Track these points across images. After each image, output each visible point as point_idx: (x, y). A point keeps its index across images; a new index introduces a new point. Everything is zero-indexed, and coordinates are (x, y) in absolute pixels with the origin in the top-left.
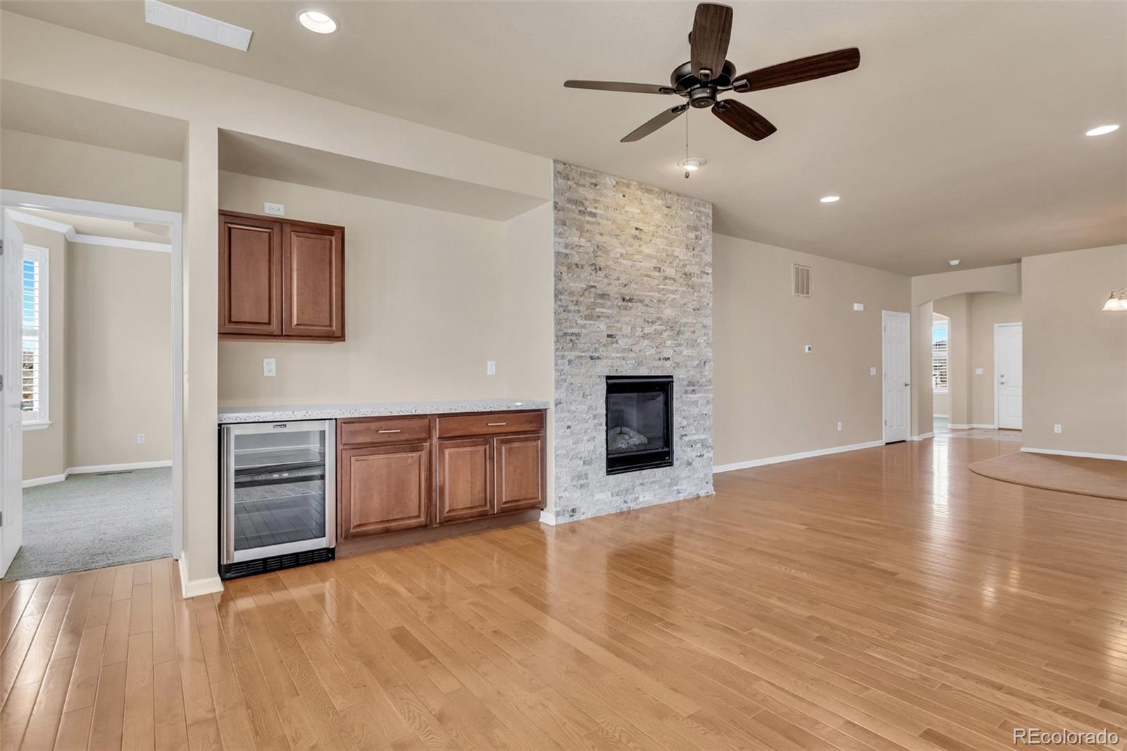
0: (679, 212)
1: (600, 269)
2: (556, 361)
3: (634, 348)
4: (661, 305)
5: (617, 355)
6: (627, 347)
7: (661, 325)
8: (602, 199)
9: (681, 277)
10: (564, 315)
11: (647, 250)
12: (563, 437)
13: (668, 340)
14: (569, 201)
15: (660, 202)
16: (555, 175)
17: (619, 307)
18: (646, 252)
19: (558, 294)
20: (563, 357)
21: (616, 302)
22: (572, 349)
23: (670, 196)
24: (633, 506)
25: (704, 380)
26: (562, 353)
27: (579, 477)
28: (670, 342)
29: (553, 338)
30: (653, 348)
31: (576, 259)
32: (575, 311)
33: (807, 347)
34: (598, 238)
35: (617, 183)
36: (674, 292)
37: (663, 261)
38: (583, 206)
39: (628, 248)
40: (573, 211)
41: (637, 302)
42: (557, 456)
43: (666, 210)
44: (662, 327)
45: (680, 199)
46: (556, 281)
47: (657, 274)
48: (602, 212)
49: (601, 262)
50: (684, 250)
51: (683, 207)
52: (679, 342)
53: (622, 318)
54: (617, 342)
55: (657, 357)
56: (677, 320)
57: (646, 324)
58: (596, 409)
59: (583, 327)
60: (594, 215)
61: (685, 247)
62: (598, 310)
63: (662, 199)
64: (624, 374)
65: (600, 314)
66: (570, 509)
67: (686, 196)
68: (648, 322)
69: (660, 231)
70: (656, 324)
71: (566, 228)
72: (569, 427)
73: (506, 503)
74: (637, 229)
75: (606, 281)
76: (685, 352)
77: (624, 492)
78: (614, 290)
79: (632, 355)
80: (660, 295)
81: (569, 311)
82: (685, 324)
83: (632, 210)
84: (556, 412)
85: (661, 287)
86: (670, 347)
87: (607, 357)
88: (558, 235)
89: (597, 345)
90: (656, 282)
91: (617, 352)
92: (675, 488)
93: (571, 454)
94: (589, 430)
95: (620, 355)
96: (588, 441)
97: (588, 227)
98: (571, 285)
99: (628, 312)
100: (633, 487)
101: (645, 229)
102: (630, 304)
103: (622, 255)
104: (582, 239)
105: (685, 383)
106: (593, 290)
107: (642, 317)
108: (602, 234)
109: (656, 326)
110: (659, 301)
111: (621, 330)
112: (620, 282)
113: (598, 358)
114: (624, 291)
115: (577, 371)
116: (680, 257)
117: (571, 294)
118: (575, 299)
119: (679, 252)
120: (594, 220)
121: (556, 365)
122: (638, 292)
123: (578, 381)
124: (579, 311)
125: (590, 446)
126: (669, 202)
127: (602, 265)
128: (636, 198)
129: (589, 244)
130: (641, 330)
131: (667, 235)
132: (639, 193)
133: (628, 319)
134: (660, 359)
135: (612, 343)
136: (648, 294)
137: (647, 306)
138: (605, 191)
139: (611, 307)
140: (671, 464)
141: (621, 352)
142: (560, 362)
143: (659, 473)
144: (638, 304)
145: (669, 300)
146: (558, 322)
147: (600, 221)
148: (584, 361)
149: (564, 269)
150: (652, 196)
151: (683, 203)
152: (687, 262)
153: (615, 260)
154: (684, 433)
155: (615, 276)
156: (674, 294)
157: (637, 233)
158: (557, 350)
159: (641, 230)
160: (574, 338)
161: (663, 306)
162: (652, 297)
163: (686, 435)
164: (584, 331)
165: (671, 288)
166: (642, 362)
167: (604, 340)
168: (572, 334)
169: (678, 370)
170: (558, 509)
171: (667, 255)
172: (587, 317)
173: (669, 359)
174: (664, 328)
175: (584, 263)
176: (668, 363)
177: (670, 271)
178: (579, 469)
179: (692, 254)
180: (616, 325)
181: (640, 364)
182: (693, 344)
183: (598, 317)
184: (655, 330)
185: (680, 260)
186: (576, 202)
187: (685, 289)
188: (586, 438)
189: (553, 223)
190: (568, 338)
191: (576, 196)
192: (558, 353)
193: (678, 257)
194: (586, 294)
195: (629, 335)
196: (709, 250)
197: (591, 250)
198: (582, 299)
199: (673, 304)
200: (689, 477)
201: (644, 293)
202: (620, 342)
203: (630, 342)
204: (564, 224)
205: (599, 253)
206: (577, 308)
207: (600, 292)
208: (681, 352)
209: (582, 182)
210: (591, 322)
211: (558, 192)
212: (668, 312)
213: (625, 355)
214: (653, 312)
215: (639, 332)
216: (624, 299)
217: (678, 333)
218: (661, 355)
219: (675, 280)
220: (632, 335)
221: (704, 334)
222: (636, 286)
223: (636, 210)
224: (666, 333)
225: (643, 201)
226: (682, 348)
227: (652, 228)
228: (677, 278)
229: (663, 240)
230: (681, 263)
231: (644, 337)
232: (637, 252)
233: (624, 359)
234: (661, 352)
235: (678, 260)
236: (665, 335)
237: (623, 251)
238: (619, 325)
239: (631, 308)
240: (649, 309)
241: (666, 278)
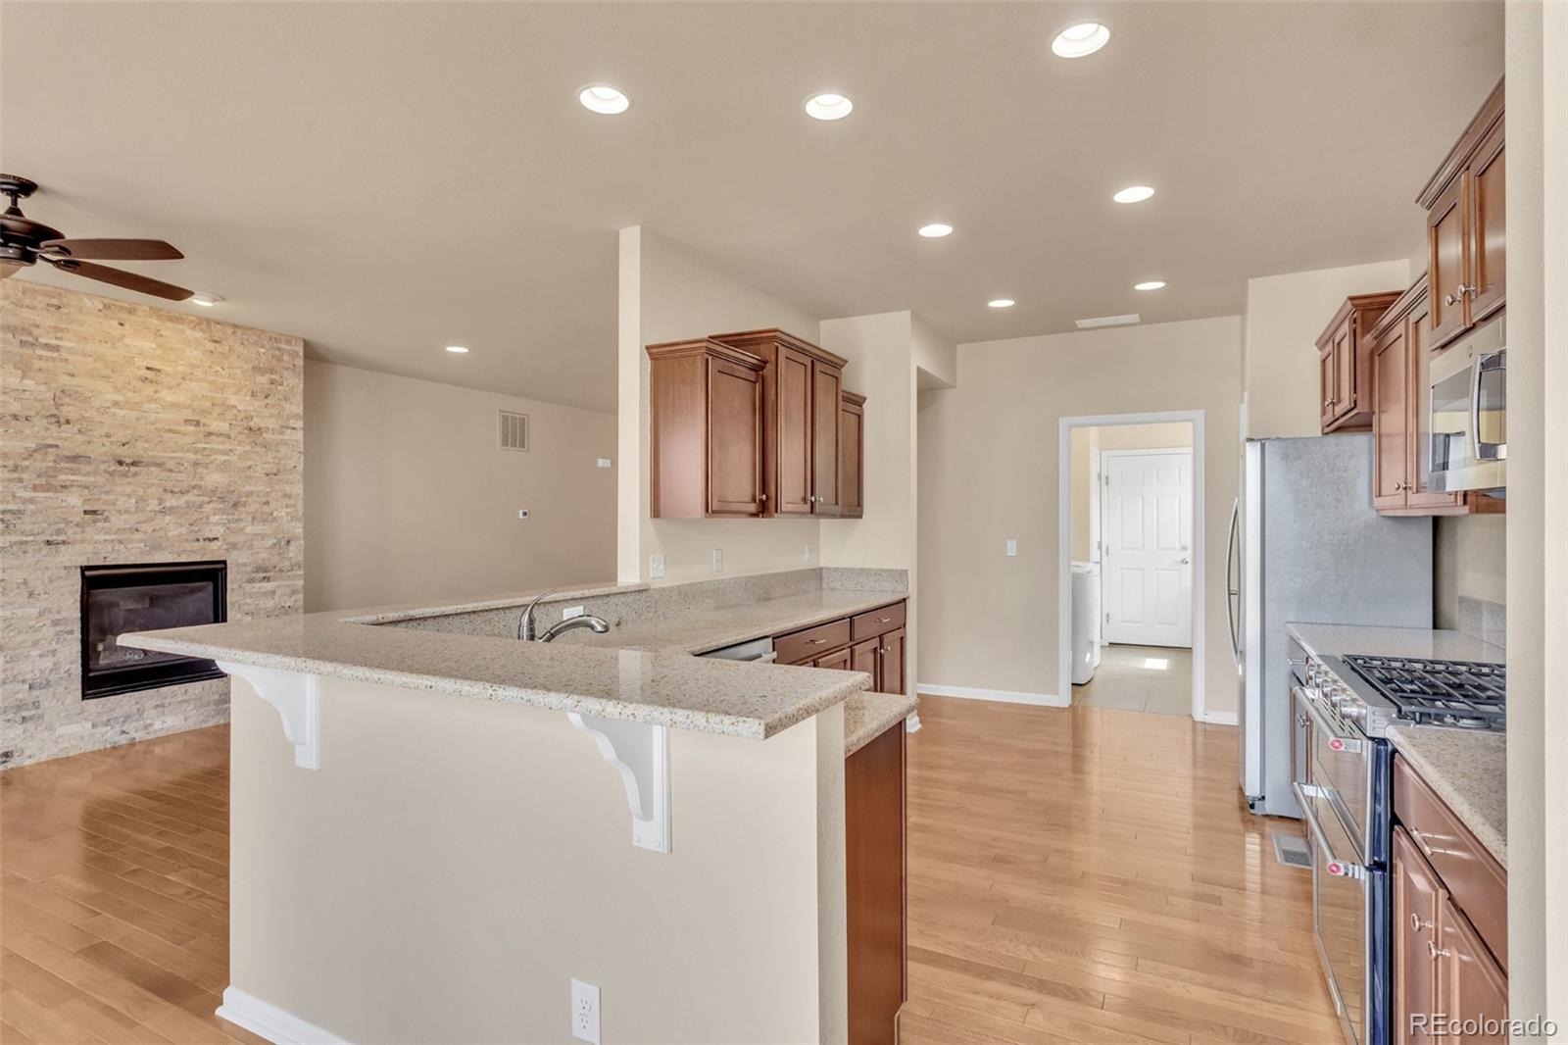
0: (239, 349)
1: (68, 422)
3: (142, 527)
4: (200, 469)
5: (107, 537)
6: (125, 526)
7: (199, 495)
8: (73, 327)
9: (241, 433)
11: (168, 396)
13: (214, 514)
15: (199, 335)
17: (111, 474)
18: (169, 399)
21: (103, 467)
23: (218, 327)
24: (140, 736)
25: (287, 563)
27: (19, 708)
28: (217, 517)
30: (181, 525)
31: (14, 408)
33: (521, 512)
34: (65, 380)
35: (107, 307)
36: (224, 452)
37: (203, 412)
38: (30, 334)
39: (130, 394)
41: (147, 465)
43: (210, 346)
44: (201, 498)
45: (239, 332)
47: (192, 428)
48: (72, 345)
49: (70, 412)
50: (248, 398)
51: (246, 343)
52: (236, 517)
53: (115, 488)
54: (106, 520)
55: (192, 537)
56: (232, 489)
57: (169, 494)
58: (58, 612)
59: (30, 501)
60: (55, 348)
61: (250, 394)
62: (63, 477)
63: (203, 331)
64: (120, 563)
65: (67, 483)
66: (2, 752)
67: (251, 329)
68: (172, 492)
69: (199, 373)
70: (191, 494)
74: (148, 368)
75: (80, 438)
76: (249, 529)
77: (122, 719)
78: (98, 449)
79: (139, 536)
80: (199, 456)
82: (249, 494)
83: (140, 343)
85: (200, 445)
86: (217, 524)
87: (83, 541)
89: (62, 526)
90: (189, 439)
91: (107, 533)
94: (42, 642)
95: (112, 537)
96: (41, 656)
97: (39, 364)
99: (129, 480)
100: (141, 711)
101: (167, 368)
102: (133, 469)
103: (116, 404)
104: (27, 381)
105: (249, 569)
106: (50, 450)
107: (159, 485)
108: (72, 375)
109: (190, 497)
110: (196, 464)
111: (114, 504)
112: (112, 439)
113: (64, 542)
114: (120, 451)
115: (15, 563)
116: (239, 408)
119: (241, 402)
120: (54, 354)
122: (151, 453)
123: (15, 577)
125: (45, 663)
126: (217, 335)
127: (73, 416)
128: (148, 329)
129: (42, 388)
130: (157, 502)
131: (214, 378)
132: (156, 321)
133: (129, 489)
134: (198, 540)
135: (95, 521)
136: (173, 455)
137: (170, 470)
138: (80, 316)
139: (96, 473)
141: (115, 533)
144: (153, 469)
145: (218, 462)
147: (70, 357)
148: (31, 548)
150: (181, 327)
151: (244, 336)
152: (253, 414)
153: (103, 410)
155: (103, 430)
156: (228, 455)
157: (150, 375)
159: (159, 371)
160: (8, 517)
161: (205, 471)
162: (182, 458)
164: (31, 507)
165: (221, 447)
166: (159, 544)
167: (78, 518)
169: (234, 553)
171: (213, 405)
172: (38, 488)
173: (216, 539)
174: (206, 499)
175: (31, 413)
176: (214, 545)
177: (221, 426)
178: (20, 696)
179: (263, 403)
180: (103, 497)
181: (155, 548)
182: (268, 518)
183: (64, 487)
184: (188, 502)
185: (238, 411)
186: (12, 330)
187: (248, 448)
188: (35, 653)
191: (13, 322)
193: (235, 407)
194: (38, 456)
195: (133, 509)
196: (299, 398)
197: (50, 395)
198: (26, 463)
199: (224, 467)
201: (165, 455)
202: (112, 520)
203: (133, 519)
205: (67, 400)
206: (17, 476)
207: (67, 453)
208: (242, 530)
209: (27, 302)
210: (48, 495)
212: (215, 479)
213: (123, 537)
214: (184, 479)
215: (153, 505)
216: (120, 463)
217: (235, 505)
218: (200, 535)
219: (229, 437)
220: (138, 510)
221: (287, 506)
222: (146, 445)
223: (148, 344)
224: (211, 505)
225: (162, 333)
226: (243, 525)
227: (181, 368)
228: (233, 434)
229: (205, 385)
230: (242, 415)
231: (163, 512)
232: (150, 400)
233: (120, 542)
234: (199, 530)
235: (234, 411)
236: (208, 508)
237: (120, 398)
238: (111, 497)
239: (135, 474)
240: (174, 474)
241: (210, 434)
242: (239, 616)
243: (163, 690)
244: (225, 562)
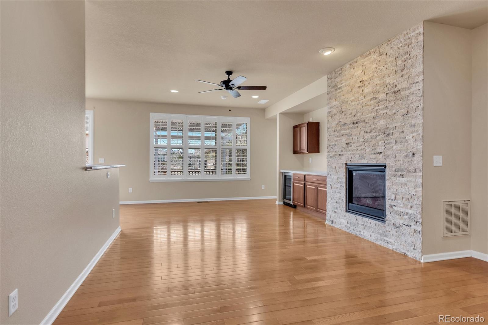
1: (343, 112)
3: (359, 148)
4: (376, 120)
6: (355, 148)
7: (375, 132)
8: (344, 77)
9: (391, 96)
10: (329, 138)
11: (367, 90)
12: (329, 189)
13: (381, 141)
14: (332, 88)
15: (375, 56)
16: (327, 81)
17: (352, 128)
18: (366, 92)
21: (350, 126)
22: (332, 152)
26: (329, 154)
30: (370, 147)
31: (334, 112)
34: (343, 97)
35: (351, 64)
37: (377, 92)
38: (337, 86)
39: (356, 95)
40: (333, 91)
41: (360, 122)
42: (327, 196)
43: (379, 58)
44: (375, 134)
46: (327, 124)
47: (373, 102)
48: (344, 84)
49: (343, 108)
50: (394, 76)
52: (389, 141)
53: (352, 134)
54: (351, 146)
55: (373, 152)
56: (387, 127)
57: (366, 133)
58: (341, 179)
59: (337, 141)
60: (341, 88)
61: (395, 73)
62: (342, 132)
63: (377, 53)
65: (343, 134)
66: (331, 220)
69: (375, 74)
70: (372, 132)
71: (331, 100)
72: (331, 185)
74: (360, 82)
75: (346, 117)
76: (394, 148)
78: (349, 120)
79: (358, 152)
80: (375, 114)
81: (332, 135)
82: (394, 128)
83: (358, 73)
84: (327, 178)
85: (376, 108)
86: (382, 145)
87: (346, 154)
88: (328, 104)
89: (342, 149)
90: (372, 107)
93: (332, 197)
94: (338, 188)
95: (352, 153)
96: (338, 193)
97: (338, 95)
98: (332, 124)
99: (355, 130)
100: (358, 224)
101: (366, 78)
102: (357, 125)
103: (353, 101)
104: (336, 102)
105: (395, 169)
106: (340, 123)
107: (363, 130)
108: (344, 95)
109: (372, 134)
110: (374, 118)
111: (352, 140)
112: (352, 115)
113: (342, 155)
114: (354, 119)
115: (334, 161)
116: (390, 83)
117: (332, 128)
118: (334, 129)
119: (391, 80)
120: (341, 90)
122: (361, 117)
123: (334, 166)
124: (335, 134)
126: (381, 51)
127: (344, 110)
128: (361, 65)
130: (363, 137)
131: (381, 74)
132: (362, 61)
133: (355, 133)
134: (375, 154)
135: (348, 147)
136: (367, 116)
137: (366, 123)
138: (345, 73)
139: (348, 129)
140: (384, 222)
141: (352, 151)
142: (328, 157)
143: (373, 223)
144: (361, 124)
145: (382, 114)
147: (343, 89)
148: (336, 156)
149: (330, 118)
150: (370, 57)
152: (396, 83)
153: (350, 104)
154: (392, 204)
155: (350, 112)
156: (386, 109)
157: (361, 84)
158: (327, 152)
159: (364, 81)
160: (333, 147)
162: (370, 116)
163: (395, 206)
164: (337, 143)
165: (383, 107)
166: (363, 155)
167: (345, 146)
168: (332, 145)
169: (388, 160)
171: (380, 87)
172: (337, 137)
173: (381, 153)
174: (378, 133)
175: (337, 112)
176: (381, 157)
179: (401, 75)
180: (350, 137)
181: (362, 157)
182: (403, 141)
184: (371, 136)
185: (390, 85)
186: (334, 87)
187: (394, 103)
188: (337, 191)
190: (331, 147)
191: (334, 84)
194: (338, 126)
195: (356, 141)
197: (340, 104)
198: (336, 129)
199: (384, 116)
200: (396, 236)
201: (365, 116)
203: (357, 145)
204: (330, 98)
205: (343, 104)
207: (343, 123)
208: (391, 148)
209: (336, 76)
210: (339, 138)
212: (381, 123)
214: (370, 126)
215: (362, 139)
216: (354, 123)
217: (388, 135)
218: (376, 151)
219: (386, 100)
220: (358, 141)
221: (412, 132)
222: (360, 114)
223: (360, 72)
224: (379, 137)
225: (364, 64)
226: (392, 145)
227: (370, 76)
228: (387, 98)
229: (377, 78)
230: (391, 87)
231: (364, 141)
232: (361, 94)
233: (354, 155)
234: (375, 149)
235: (388, 86)
237: (354, 98)
238: (352, 137)
239: (357, 127)
240: (368, 124)
241: (379, 101)
242: (390, 194)
244: (385, 166)
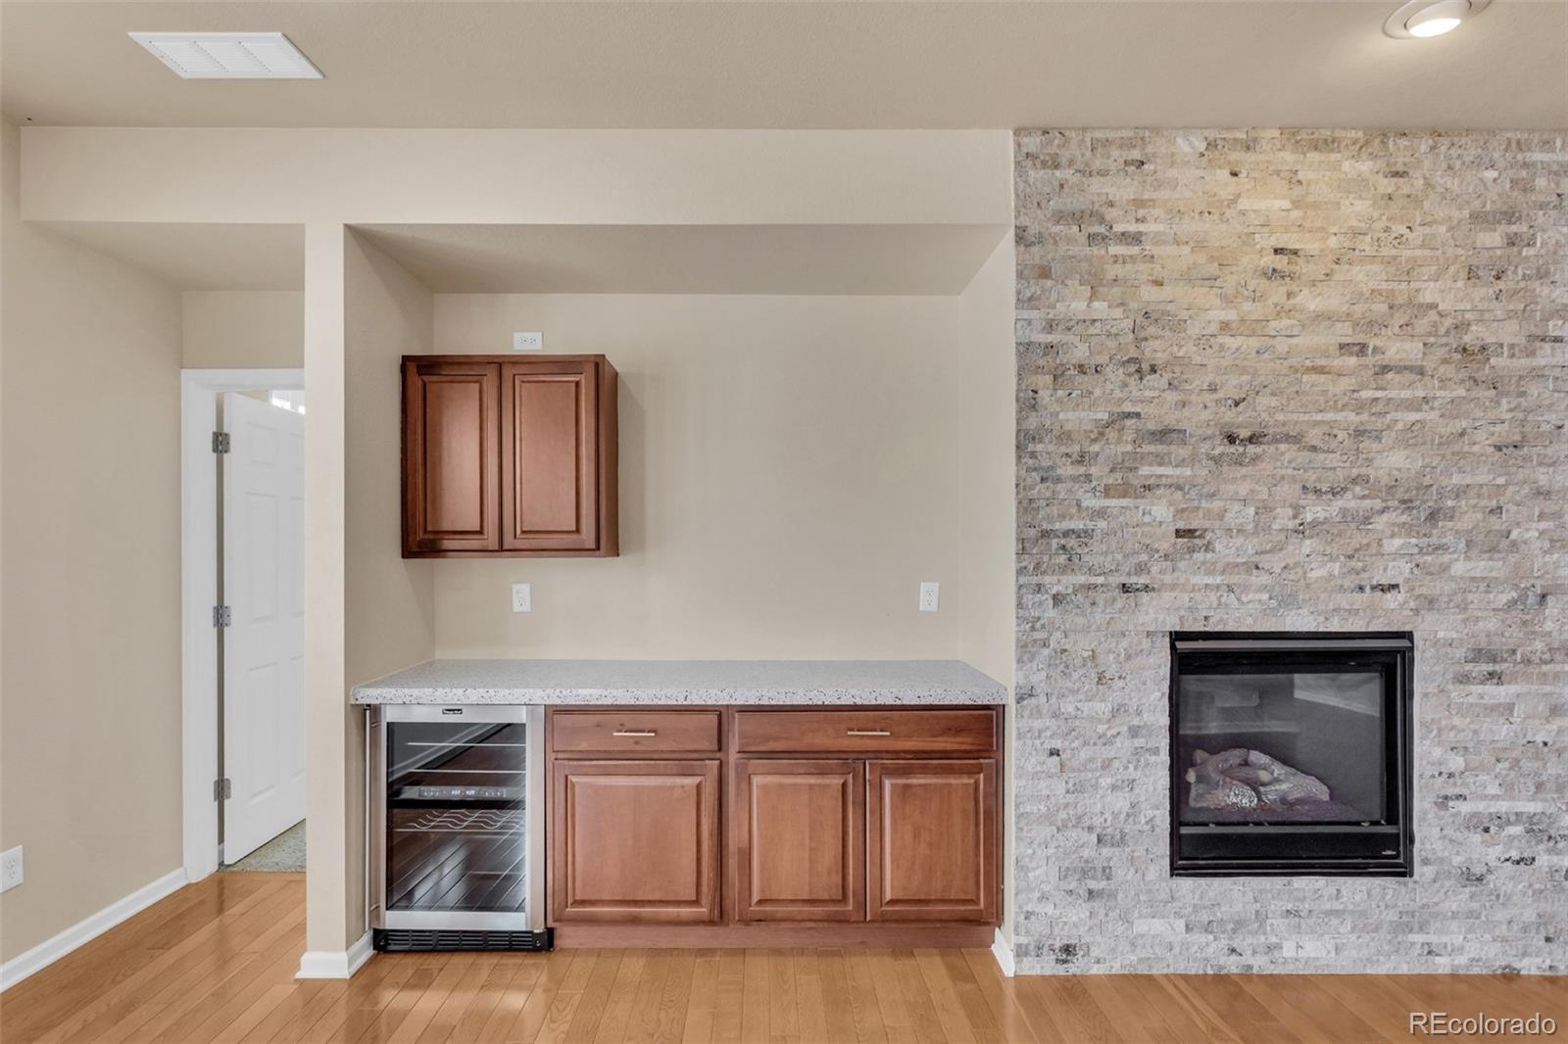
0: (1442, 180)
1: (1153, 370)
2: (1020, 598)
3: (1265, 561)
4: (1367, 444)
5: (1209, 580)
6: (1239, 560)
7: (1364, 497)
8: (1164, 194)
9: (1445, 361)
10: (1040, 490)
11: (1310, 301)
12: (1036, 776)
13: (1393, 536)
14: (1059, 217)
15: (1365, 167)
16: (1018, 163)
17: (1217, 460)
18: (1312, 307)
19: (1025, 441)
20: (1039, 588)
21: (1204, 448)
22: (1064, 570)
23: (1403, 142)
24: (1262, 965)
25: (1538, 645)
26: (1035, 580)
27: (1085, 873)
28: (1397, 542)
29: (1012, 546)
30: (1332, 559)
31: (1080, 353)
32: (1075, 479)
34: (1149, 294)
35: (1212, 145)
36: (1413, 405)
37: (1373, 325)
38: (1102, 220)
39: (1247, 306)
40: (1070, 240)
41: (1276, 441)
42: (1020, 816)
43: (1386, 185)
44: (1367, 503)
45: (1445, 142)
46: (1020, 411)
47: (1353, 361)
48: (1159, 227)
49: (1156, 350)
50: (1460, 284)
51: (1458, 164)
52: (1434, 540)
53: (1222, 487)
54: (1208, 547)
55: (1350, 583)
56: (1427, 481)
57: (1311, 496)
58: (1139, 713)
59: (1101, 513)
60: (1136, 239)
61: (1464, 274)
62: (1145, 470)
63: (1373, 157)
64: (1229, 628)
65: (1152, 481)
66: (1058, 945)
67: (1470, 131)
68: (1317, 491)
69: (1365, 245)
70: (1349, 495)
71: (1049, 283)
72: (1054, 753)
73: (892, 902)
74: (1276, 251)
75: (1172, 397)
76: (1459, 568)
77: (1231, 926)
78: (1198, 418)
79: (1260, 579)
80: (1365, 417)
81: (1059, 480)
82: (1459, 492)
83: (1262, 205)
84: (1020, 715)
85: (1367, 394)
86: (1397, 555)
87: (1173, 587)
88: (1025, 302)
89: (1144, 557)
90: (1346, 383)
91: (1210, 572)
92: (1418, 938)
93: (1063, 815)
94: (1116, 763)
95: (1218, 580)
96: (1114, 788)
97: (1114, 271)
98: (1062, 416)
99: (1244, 471)
100: (1261, 918)
101: (1309, 244)
102: (1252, 449)
103: (1225, 326)
104: (1096, 304)
105: (1460, 653)
106: (1129, 422)
107: (1294, 479)
108: (1159, 283)
109: (1347, 501)
110: (1359, 433)
111: (1221, 517)
112: (1220, 395)
113: (1146, 588)
114: (1229, 416)
115: (1081, 621)
116: (1443, 307)
117: (1065, 437)
118: (1076, 448)
120: (1135, 250)
121: (1020, 605)
122: (1280, 417)
123: (1081, 646)
124: (1088, 478)
125: (1121, 802)
126: (1400, 161)
127: (1161, 358)
128: (1278, 173)
129: (1118, 313)
130: (1290, 512)
131: (1394, 252)
132: (1288, 157)
133: (1243, 490)
134: (1361, 589)
135: (1192, 550)
136: (1319, 417)
137: (1314, 449)
138: (1172, 173)
139: (1193, 460)
140: (1403, 870)
141: (1223, 572)
142: (1029, 599)
143: (1355, 890)
144: (1283, 447)
145: (1400, 426)
146: (1026, 506)
147: (1156, 251)
148: (1100, 596)
149: (1043, 381)
150: (1334, 157)
151: (1454, 152)
152: (1469, 316)
153: (1204, 341)
154: (1451, 791)
155: (1204, 380)
156: (1419, 410)
157: (1280, 263)
158: (1021, 571)
159: (1295, 252)
160: (1071, 542)
161: (1375, 446)
162: (1331, 424)
163: (1459, 797)
164: (1102, 524)
165: (1406, 394)
166: (1293, 596)
167: (1167, 543)
168: (1066, 534)
169: (1430, 617)
170: (1024, 940)
171: (1391, 308)
172: (1108, 491)
173: (1394, 587)
174: (1378, 504)
175: (1102, 359)
176: (1391, 600)
177: (1400, 349)
178: (1086, 853)
179: (1491, 292)
180: (1204, 504)
181: (1288, 601)
183: (1148, 488)
184: (1344, 512)
185: (1440, 315)
186: (1078, 218)
187: (1462, 392)
188: (1106, 781)
189: (1014, 275)
190: (1054, 542)
191: (1075, 202)
192: (1022, 580)
193: (1433, 306)
194: (1111, 434)
195: (1251, 527)
197: (1128, 324)
198: (1096, 448)
199: (1412, 437)
200: (1471, 914)
201: (1307, 417)
202: (1218, 546)
203: (1250, 546)
204: (1045, 273)
205: (1152, 330)
206: (1082, 470)
207: (1151, 426)
208: (1445, 568)
209: (1097, 164)
210: (1124, 502)
211: (1023, 201)
212: (1393, 461)
213: (1234, 579)
214: (1336, 465)
215: (1283, 519)
216: (1231, 439)
217: (1433, 516)
218: (1364, 579)
219: (1421, 371)
220: (1260, 528)
221: (1541, 517)
222: (1274, 402)
223: (1276, 203)
224: (1385, 517)
225: (1301, 176)
226: (1446, 558)
227: (1333, 242)
228: (1429, 365)
229: (1376, 268)
230: (1448, 322)
231: (1301, 531)
232: (1281, 312)
233: (1230, 589)
234: (1364, 570)
235: (1433, 315)
236: (1380, 523)
237: (1231, 315)
238: (1217, 504)
239: (1255, 459)
240: (1322, 456)
241: (1385, 369)
242: (1437, 752)
243: (1301, 883)
244: (1408, 636)
